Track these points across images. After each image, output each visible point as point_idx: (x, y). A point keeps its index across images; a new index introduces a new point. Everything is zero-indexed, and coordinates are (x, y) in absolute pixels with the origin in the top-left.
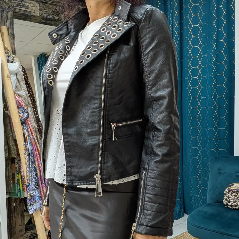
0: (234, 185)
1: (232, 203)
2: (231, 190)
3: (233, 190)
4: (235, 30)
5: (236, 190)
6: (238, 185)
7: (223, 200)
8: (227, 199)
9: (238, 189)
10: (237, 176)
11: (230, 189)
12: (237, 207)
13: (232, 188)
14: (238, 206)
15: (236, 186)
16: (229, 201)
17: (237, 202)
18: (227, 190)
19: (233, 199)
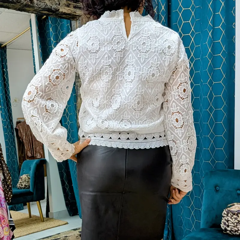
0: (234, 205)
1: (232, 228)
2: (230, 212)
3: (233, 211)
4: (235, 14)
5: (236, 211)
6: (239, 205)
7: (221, 223)
8: (225, 223)
9: (239, 210)
10: (238, 194)
11: (229, 210)
12: (238, 233)
13: (232, 210)
14: (239, 231)
15: (236, 207)
16: (228, 224)
17: (237, 227)
18: (226, 211)
19: (233, 223)
